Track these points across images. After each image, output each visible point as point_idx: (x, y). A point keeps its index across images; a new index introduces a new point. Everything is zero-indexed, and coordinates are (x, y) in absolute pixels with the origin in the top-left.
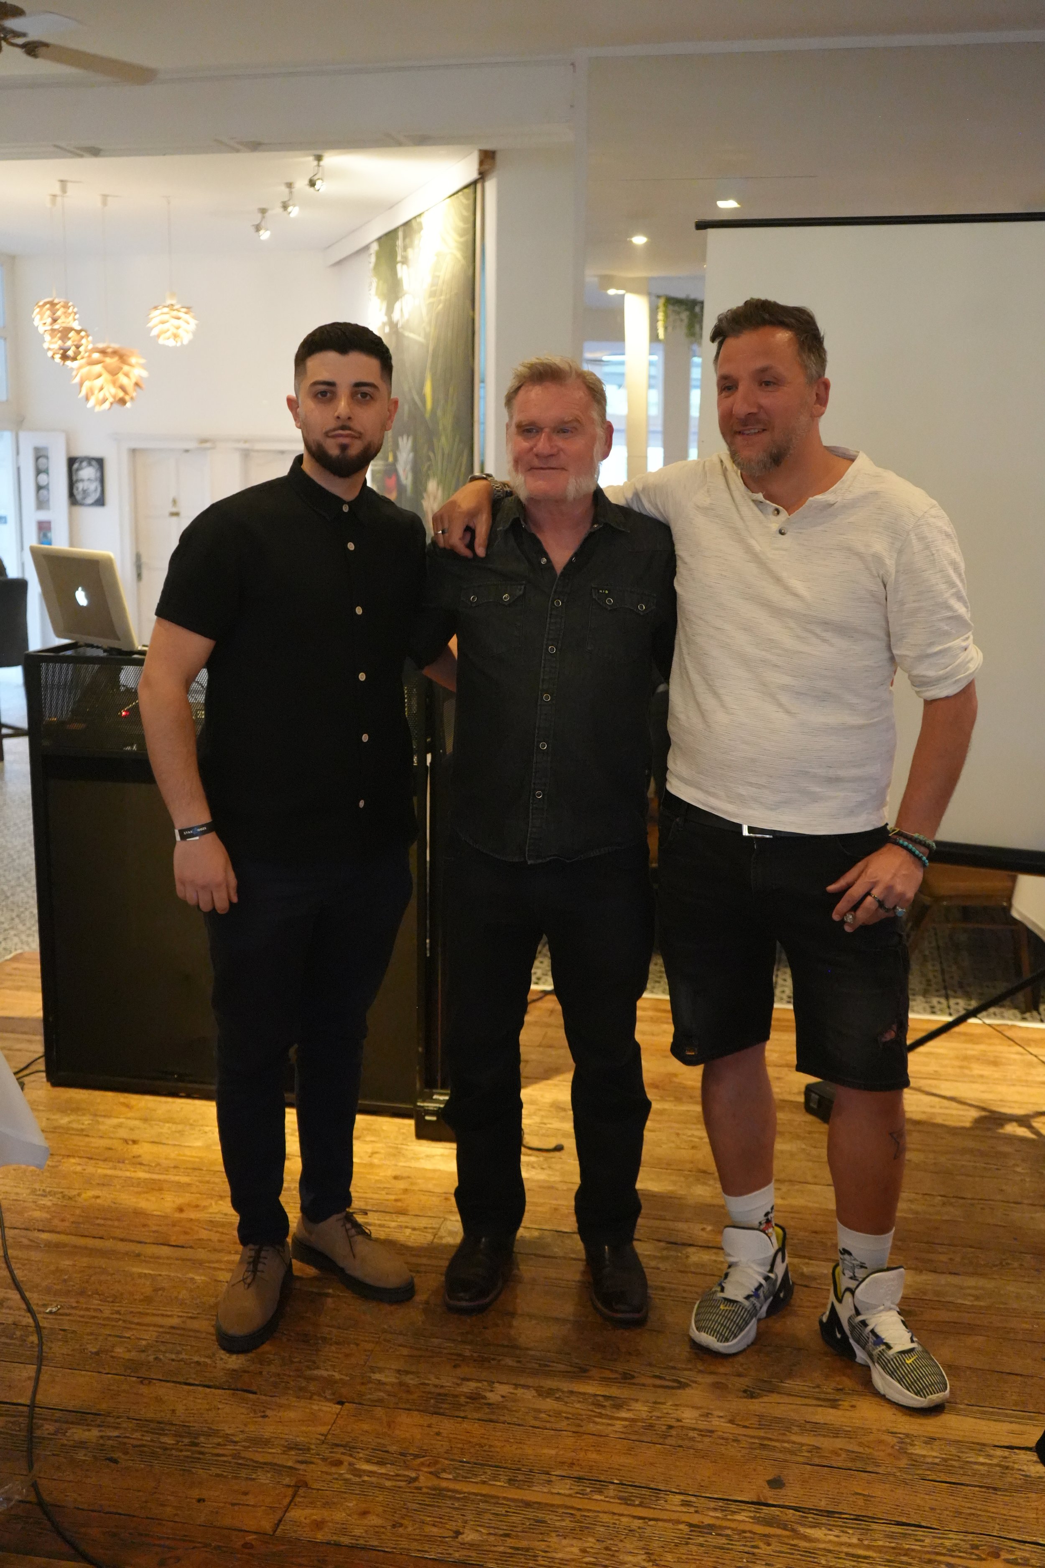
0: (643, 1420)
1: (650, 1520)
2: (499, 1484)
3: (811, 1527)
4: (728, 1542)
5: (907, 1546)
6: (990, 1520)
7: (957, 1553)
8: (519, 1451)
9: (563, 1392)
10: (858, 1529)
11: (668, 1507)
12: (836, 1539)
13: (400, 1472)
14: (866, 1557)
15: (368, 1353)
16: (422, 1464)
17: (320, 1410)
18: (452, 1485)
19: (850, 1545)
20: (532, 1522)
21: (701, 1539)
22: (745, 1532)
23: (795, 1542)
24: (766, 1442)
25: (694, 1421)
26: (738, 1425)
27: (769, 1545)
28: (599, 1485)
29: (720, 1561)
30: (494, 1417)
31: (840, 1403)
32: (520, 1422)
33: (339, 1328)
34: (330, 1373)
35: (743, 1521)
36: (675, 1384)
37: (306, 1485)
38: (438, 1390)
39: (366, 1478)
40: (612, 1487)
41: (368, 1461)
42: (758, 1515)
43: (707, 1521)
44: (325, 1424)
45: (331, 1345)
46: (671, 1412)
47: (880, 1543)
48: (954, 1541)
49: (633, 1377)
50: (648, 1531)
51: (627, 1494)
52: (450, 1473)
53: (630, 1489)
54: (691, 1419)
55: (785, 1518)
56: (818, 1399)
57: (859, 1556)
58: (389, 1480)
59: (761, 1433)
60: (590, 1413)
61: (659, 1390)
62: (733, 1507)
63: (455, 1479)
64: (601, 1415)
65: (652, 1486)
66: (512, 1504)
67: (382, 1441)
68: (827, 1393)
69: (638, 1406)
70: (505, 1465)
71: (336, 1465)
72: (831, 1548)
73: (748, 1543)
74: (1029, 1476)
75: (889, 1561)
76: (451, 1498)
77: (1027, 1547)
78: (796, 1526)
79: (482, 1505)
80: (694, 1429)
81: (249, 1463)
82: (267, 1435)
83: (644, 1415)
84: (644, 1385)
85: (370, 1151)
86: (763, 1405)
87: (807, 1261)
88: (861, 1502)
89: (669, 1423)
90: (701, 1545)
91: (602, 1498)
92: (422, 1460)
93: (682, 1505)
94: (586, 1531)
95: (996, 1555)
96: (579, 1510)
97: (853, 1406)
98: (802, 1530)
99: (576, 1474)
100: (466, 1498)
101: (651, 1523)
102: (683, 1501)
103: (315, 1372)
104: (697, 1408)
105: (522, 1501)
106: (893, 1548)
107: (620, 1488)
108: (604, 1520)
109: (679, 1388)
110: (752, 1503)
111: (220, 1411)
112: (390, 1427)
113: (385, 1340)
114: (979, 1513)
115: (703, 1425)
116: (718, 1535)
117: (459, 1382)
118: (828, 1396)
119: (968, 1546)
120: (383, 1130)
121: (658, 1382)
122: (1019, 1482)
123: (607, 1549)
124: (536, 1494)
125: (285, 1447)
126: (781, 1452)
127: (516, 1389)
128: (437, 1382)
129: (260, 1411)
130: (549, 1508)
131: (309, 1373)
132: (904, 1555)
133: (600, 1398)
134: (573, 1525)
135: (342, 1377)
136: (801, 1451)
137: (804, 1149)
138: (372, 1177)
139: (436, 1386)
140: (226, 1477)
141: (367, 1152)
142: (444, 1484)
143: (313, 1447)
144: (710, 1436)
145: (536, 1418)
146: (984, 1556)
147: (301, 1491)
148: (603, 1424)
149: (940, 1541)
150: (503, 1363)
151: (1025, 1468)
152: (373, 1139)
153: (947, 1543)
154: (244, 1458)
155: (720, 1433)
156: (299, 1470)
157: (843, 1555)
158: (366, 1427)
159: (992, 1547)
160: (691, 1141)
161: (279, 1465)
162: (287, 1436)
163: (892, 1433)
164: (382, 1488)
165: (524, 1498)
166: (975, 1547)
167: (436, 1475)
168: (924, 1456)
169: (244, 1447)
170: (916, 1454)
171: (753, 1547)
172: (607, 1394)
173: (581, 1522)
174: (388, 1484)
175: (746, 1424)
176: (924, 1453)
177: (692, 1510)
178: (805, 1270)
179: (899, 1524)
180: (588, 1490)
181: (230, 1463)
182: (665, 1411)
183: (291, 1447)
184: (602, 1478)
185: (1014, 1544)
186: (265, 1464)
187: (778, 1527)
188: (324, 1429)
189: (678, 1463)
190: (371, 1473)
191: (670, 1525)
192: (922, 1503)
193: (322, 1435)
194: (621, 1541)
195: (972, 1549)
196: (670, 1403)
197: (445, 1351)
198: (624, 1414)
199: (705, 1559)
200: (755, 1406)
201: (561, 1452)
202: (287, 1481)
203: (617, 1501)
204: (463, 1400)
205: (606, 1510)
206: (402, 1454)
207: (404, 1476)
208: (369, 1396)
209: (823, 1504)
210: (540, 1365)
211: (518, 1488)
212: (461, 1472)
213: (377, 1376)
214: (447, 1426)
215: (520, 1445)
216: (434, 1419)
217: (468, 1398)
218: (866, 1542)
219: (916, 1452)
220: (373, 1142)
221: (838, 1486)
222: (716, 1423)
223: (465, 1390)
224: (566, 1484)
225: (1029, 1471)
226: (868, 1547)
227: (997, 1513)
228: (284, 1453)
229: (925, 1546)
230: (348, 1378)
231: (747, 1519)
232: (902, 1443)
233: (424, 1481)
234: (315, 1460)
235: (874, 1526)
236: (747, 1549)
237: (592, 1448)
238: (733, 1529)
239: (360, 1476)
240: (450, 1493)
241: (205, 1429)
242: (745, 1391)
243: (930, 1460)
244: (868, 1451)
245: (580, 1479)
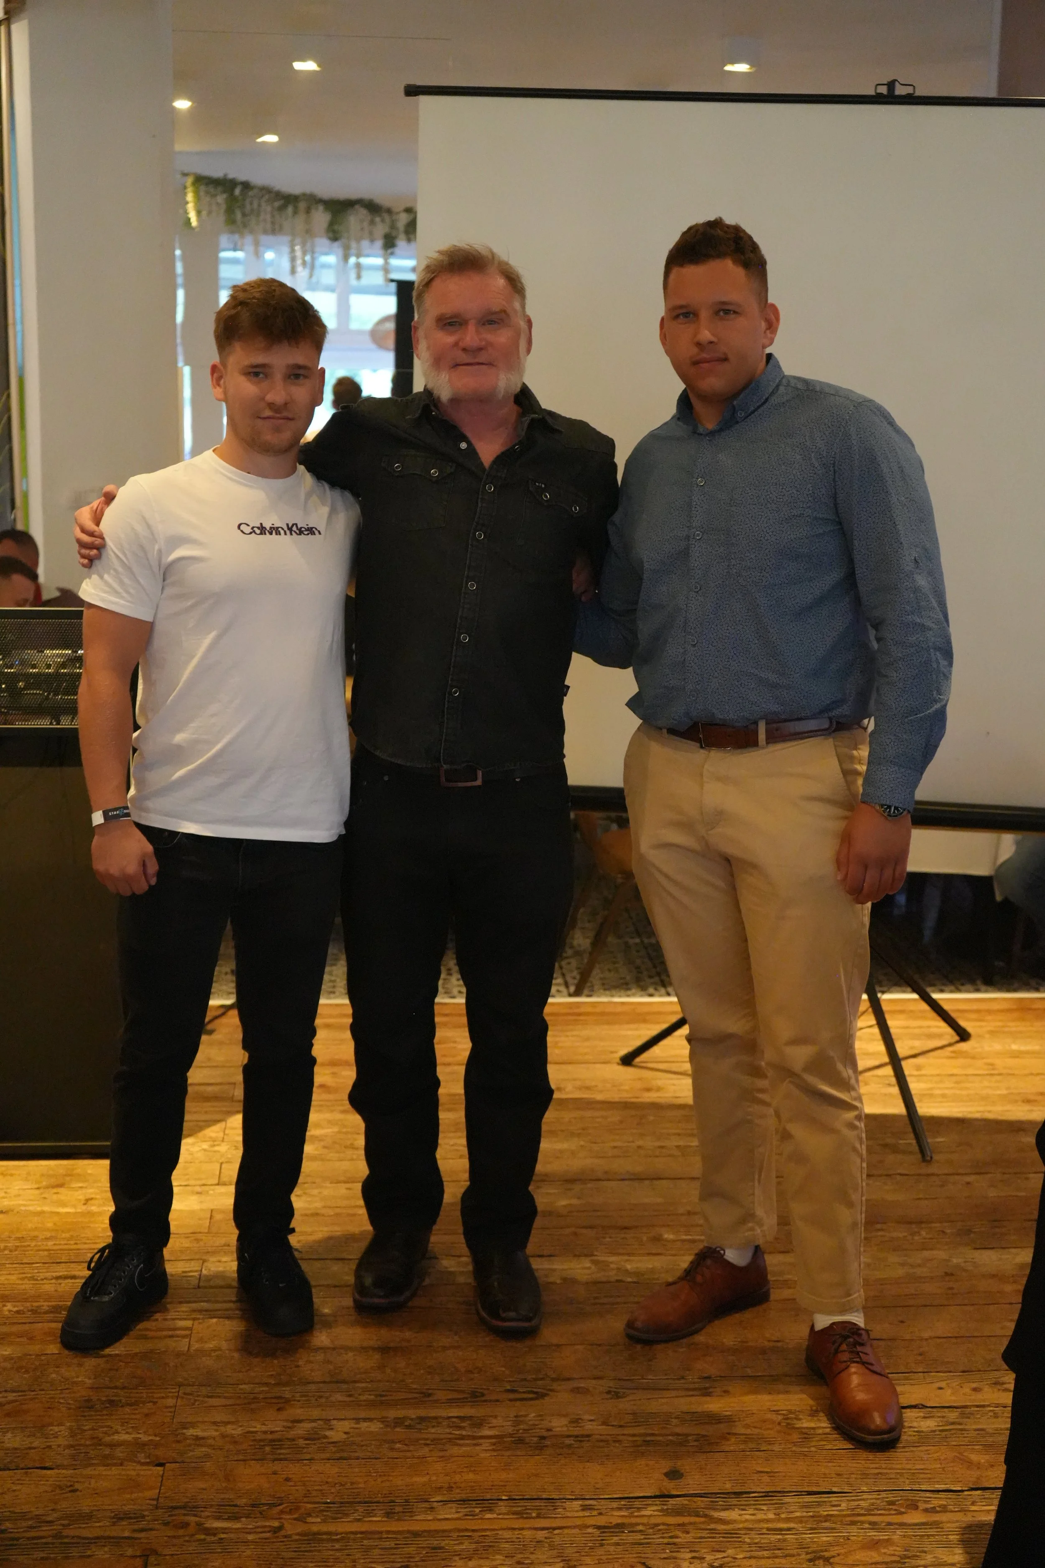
0: (511, 1435)
1: (554, 1529)
2: (374, 1519)
3: (724, 1510)
4: (643, 1537)
5: (825, 1513)
6: (898, 1476)
7: (876, 1512)
8: (388, 1484)
9: (412, 1419)
10: (772, 1504)
11: (569, 1514)
12: (753, 1517)
13: (259, 1524)
14: (789, 1529)
15: (172, 1410)
16: (282, 1512)
17: (138, 1475)
18: (324, 1528)
19: (768, 1521)
20: (428, 1550)
21: (615, 1538)
22: (658, 1525)
23: (712, 1526)
24: (648, 1438)
25: (565, 1429)
26: (613, 1426)
27: (688, 1533)
28: (488, 1504)
29: (643, 1555)
30: (345, 1455)
31: (711, 1390)
32: (378, 1456)
33: (124, 1388)
34: (133, 1436)
35: (651, 1516)
36: (531, 1396)
37: (155, 1552)
38: (270, 1437)
39: (223, 1536)
40: (501, 1503)
41: (218, 1518)
42: (665, 1507)
43: (616, 1521)
44: (151, 1488)
45: (122, 1406)
46: (537, 1423)
47: (798, 1514)
48: (869, 1501)
49: (483, 1395)
50: (557, 1540)
51: (519, 1509)
52: (317, 1516)
53: (522, 1503)
54: (562, 1427)
55: (694, 1505)
56: (688, 1389)
57: (781, 1530)
58: (250, 1533)
59: (641, 1430)
60: (450, 1436)
61: (518, 1403)
62: (637, 1503)
63: (324, 1521)
64: (462, 1438)
65: (544, 1496)
66: (399, 1536)
67: (227, 1496)
68: (694, 1383)
69: (498, 1422)
70: (375, 1500)
71: (182, 1528)
72: (751, 1526)
73: (666, 1535)
74: (922, 1432)
75: (812, 1529)
76: (329, 1540)
77: (942, 1495)
78: (707, 1512)
79: (365, 1542)
80: (569, 1436)
81: (75, 1540)
82: (86, 1510)
83: (510, 1430)
84: (497, 1401)
85: (82, 1197)
86: (632, 1403)
87: (626, 1258)
88: (766, 1479)
89: (540, 1434)
90: (618, 1544)
91: (495, 1516)
92: (281, 1507)
93: (583, 1510)
94: (491, 1550)
95: (916, 1508)
96: (473, 1531)
97: (725, 1392)
98: (716, 1514)
99: (458, 1497)
100: (345, 1538)
101: (556, 1532)
102: (581, 1506)
103: (116, 1437)
104: (565, 1416)
105: (409, 1532)
106: (812, 1517)
107: (511, 1503)
108: (505, 1537)
109: (536, 1399)
110: (655, 1497)
111: (17, 1493)
112: (229, 1480)
113: (185, 1394)
114: (885, 1471)
115: (576, 1431)
116: (629, 1532)
117: (290, 1425)
118: (697, 1386)
119: (885, 1503)
120: (90, 1174)
121: (512, 1396)
122: (914, 1438)
123: (519, 1563)
124: (421, 1521)
125: (114, 1518)
126: (667, 1445)
127: (358, 1423)
128: (264, 1428)
129: (67, 1487)
130: (441, 1534)
131: (107, 1439)
132: (826, 1521)
133: (454, 1420)
134: (474, 1546)
135: (150, 1438)
136: (687, 1441)
137: (582, 1146)
138: (97, 1225)
139: (265, 1432)
140: (55, 1559)
141: (80, 1200)
142: (315, 1529)
143: (146, 1513)
144: (588, 1441)
145: (392, 1449)
146: (903, 1510)
147: (152, 1559)
148: (467, 1445)
149: (856, 1503)
150: (333, 1399)
151: (915, 1424)
152: (80, 1185)
153: (863, 1504)
154: (67, 1537)
155: (598, 1437)
156: (140, 1539)
157: (764, 1531)
158: (201, 1485)
159: (908, 1500)
160: (457, 1150)
161: (113, 1538)
162: (111, 1507)
163: (774, 1411)
164: (246, 1542)
165: (411, 1528)
166: (892, 1503)
167: (301, 1519)
168: (814, 1428)
169: (63, 1525)
170: (804, 1428)
171: (671, 1537)
172: (462, 1415)
173: (482, 1542)
174: (250, 1537)
175: (622, 1423)
176: (812, 1425)
177: (595, 1513)
178: (629, 1267)
179: (810, 1493)
180: (477, 1510)
181: (53, 1544)
182: (531, 1423)
183: (118, 1518)
184: (488, 1497)
185: (928, 1494)
186: (98, 1538)
187: (690, 1515)
188: (154, 1493)
189: (564, 1471)
190: (224, 1530)
191: (576, 1531)
192: (827, 1472)
193: (153, 1500)
194: (532, 1553)
195: (889, 1505)
196: (534, 1415)
197: (261, 1396)
198: (487, 1432)
199: (627, 1556)
200: (625, 1405)
201: (434, 1478)
202: (130, 1552)
203: (511, 1516)
204: (301, 1442)
205: (504, 1526)
206: (253, 1506)
207: (265, 1527)
208: (191, 1454)
209: (728, 1487)
210: (376, 1396)
211: (398, 1520)
212: (328, 1513)
213: (191, 1432)
214: (294, 1470)
215: (385, 1478)
216: (277, 1466)
217: (306, 1439)
218: (783, 1516)
219: (805, 1425)
220: (81, 1187)
221: (738, 1468)
222: (589, 1427)
223: (300, 1432)
224: (451, 1508)
225: (919, 1427)
226: (788, 1520)
227: (904, 1469)
228: (114, 1524)
229: (843, 1510)
230: (158, 1439)
231: (656, 1513)
232: (787, 1419)
233: (292, 1528)
234: (158, 1527)
235: (787, 1500)
236: (666, 1541)
237: (465, 1470)
238: (643, 1524)
239: (215, 1535)
240: (324, 1537)
241: (8, 1514)
242: (609, 1392)
243: (820, 1431)
244: (756, 1431)
245: (464, 1501)
